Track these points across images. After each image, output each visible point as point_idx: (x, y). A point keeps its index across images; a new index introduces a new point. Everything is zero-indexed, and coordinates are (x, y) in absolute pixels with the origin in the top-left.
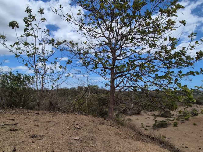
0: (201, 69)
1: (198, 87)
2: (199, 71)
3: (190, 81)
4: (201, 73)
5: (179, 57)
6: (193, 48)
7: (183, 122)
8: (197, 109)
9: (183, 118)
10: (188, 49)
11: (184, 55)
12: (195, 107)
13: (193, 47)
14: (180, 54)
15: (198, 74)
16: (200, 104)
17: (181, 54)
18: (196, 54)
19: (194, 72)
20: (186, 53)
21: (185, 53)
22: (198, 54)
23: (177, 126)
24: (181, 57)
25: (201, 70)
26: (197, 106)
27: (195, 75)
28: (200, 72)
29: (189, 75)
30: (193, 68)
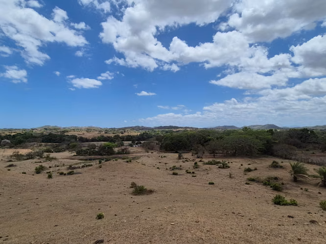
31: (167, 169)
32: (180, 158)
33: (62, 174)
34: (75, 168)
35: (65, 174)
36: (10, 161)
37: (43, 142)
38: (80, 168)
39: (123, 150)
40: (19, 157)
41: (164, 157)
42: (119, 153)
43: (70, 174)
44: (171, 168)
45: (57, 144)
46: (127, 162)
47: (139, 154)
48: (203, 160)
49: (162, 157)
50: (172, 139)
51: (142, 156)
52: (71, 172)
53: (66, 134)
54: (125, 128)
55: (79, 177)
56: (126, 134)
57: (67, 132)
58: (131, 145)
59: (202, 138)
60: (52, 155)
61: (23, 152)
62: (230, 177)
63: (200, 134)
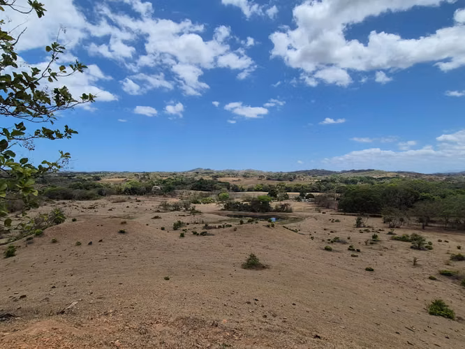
0: (66, 126)
1: (48, 163)
2: (62, 131)
3: (31, 149)
4: (66, 135)
5: (18, 90)
6: (54, 78)
7: (29, 243)
8: (65, 208)
9: (31, 234)
10: (43, 76)
11: (32, 87)
12: (60, 206)
13: (54, 75)
14: (24, 82)
15: (60, 136)
16: (69, 199)
17: (26, 84)
18: (55, 92)
19: (53, 133)
20: (39, 84)
21: (36, 83)
22: (59, 93)
23: (14, 255)
24: (24, 89)
25: (67, 130)
26: (64, 203)
27: (54, 139)
28: (64, 134)
29: (41, 136)
30: (52, 122)
31: (323, 241)
32: (359, 224)
33: (195, 233)
34: (210, 228)
35: (198, 234)
36: (158, 211)
37: (192, 189)
38: (216, 228)
39: (283, 206)
40: (166, 207)
41: (337, 221)
42: (277, 210)
43: (203, 234)
44: (329, 240)
45: (207, 192)
46: (268, 226)
47: (305, 214)
48: (394, 232)
49: (332, 222)
50: (355, 194)
51: (308, 216)
52: (204, 233)
53: (219, 179)
54: (297, 172)
55: (209, 239)
56: (296, 182)
57: (221, 177)
58: (298, 199)
59: (409, 194)
60: (198, 207)
61: (172, 201)
62: (414, 264)
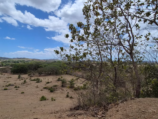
31: (3, 86)
32: (19, 77)
44: (6, 86)
48: (31, 78)
49: (8, 78)
50: (18, 67)
62: (37, 87)
63: (36, 64)
